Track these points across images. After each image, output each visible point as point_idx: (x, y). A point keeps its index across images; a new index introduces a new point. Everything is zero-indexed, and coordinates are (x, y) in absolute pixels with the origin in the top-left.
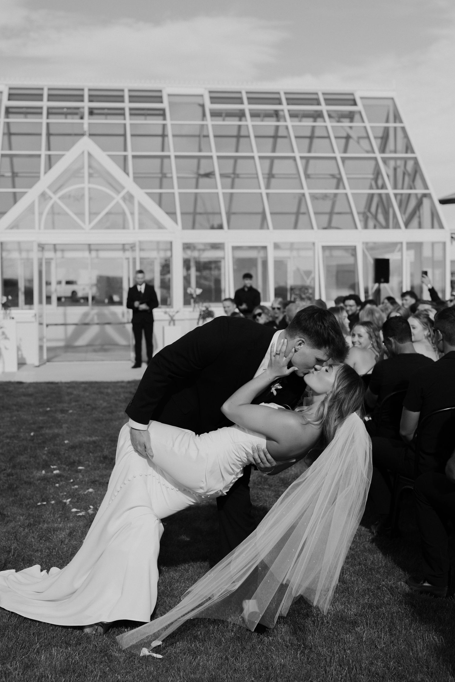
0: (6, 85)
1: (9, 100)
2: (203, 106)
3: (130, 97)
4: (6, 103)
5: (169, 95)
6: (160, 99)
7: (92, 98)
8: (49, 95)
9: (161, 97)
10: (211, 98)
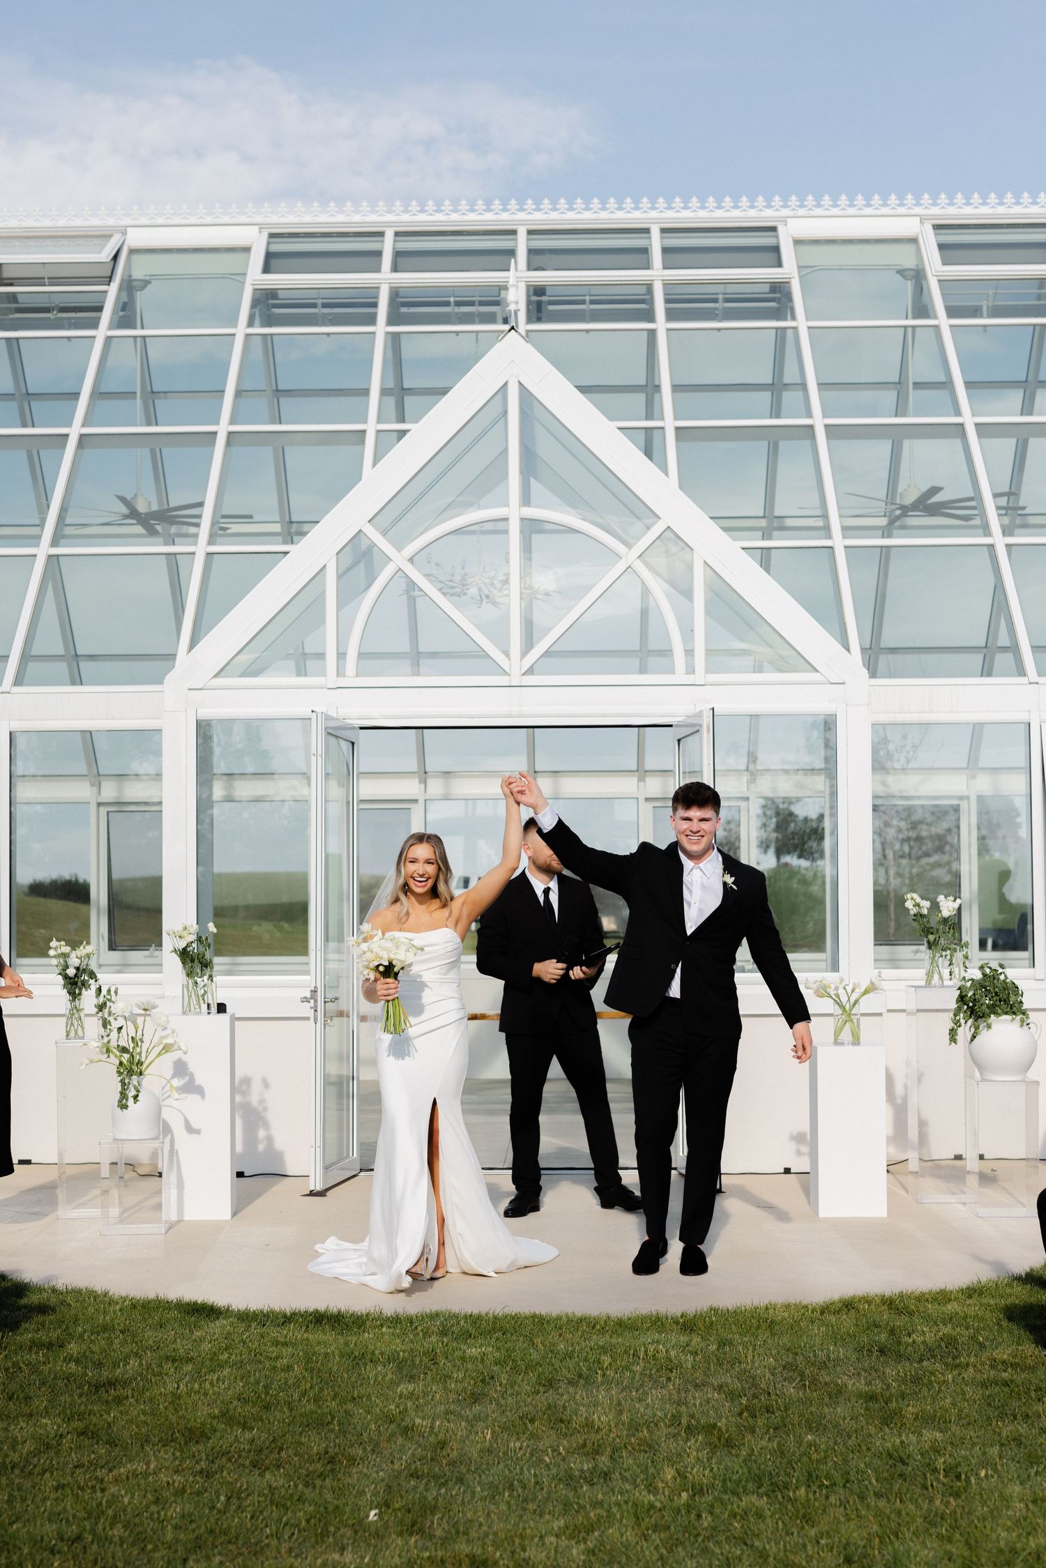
0: (261, 227)
1: (267, 269)
2: (918, 276)
3: (666, 251)
4: (255, 277)
5: (798, 242)
6: (773, 254)
7: (539, 260)
8: (398, 254)
9: (776, 249)
10: (942, 247)
